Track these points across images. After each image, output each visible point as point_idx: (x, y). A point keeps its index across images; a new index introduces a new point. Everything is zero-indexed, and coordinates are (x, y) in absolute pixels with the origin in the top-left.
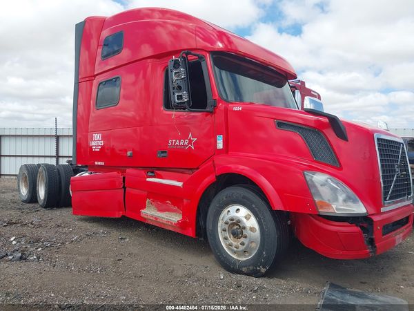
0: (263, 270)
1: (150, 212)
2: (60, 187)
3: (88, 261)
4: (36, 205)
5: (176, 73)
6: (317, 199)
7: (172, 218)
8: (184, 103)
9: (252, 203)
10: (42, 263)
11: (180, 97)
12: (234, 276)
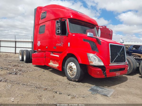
0: (77, 80)
1: (51, 64)
2: (30, 57)
3: (32, 75)
4: (23, 62)
5: (57, 25)
6: (90, 61)
7: (56, 65)
8: (59, 33)
9: (75, 61)
10: (21, 75)
11: (58, 32)
12: (69, 81)
